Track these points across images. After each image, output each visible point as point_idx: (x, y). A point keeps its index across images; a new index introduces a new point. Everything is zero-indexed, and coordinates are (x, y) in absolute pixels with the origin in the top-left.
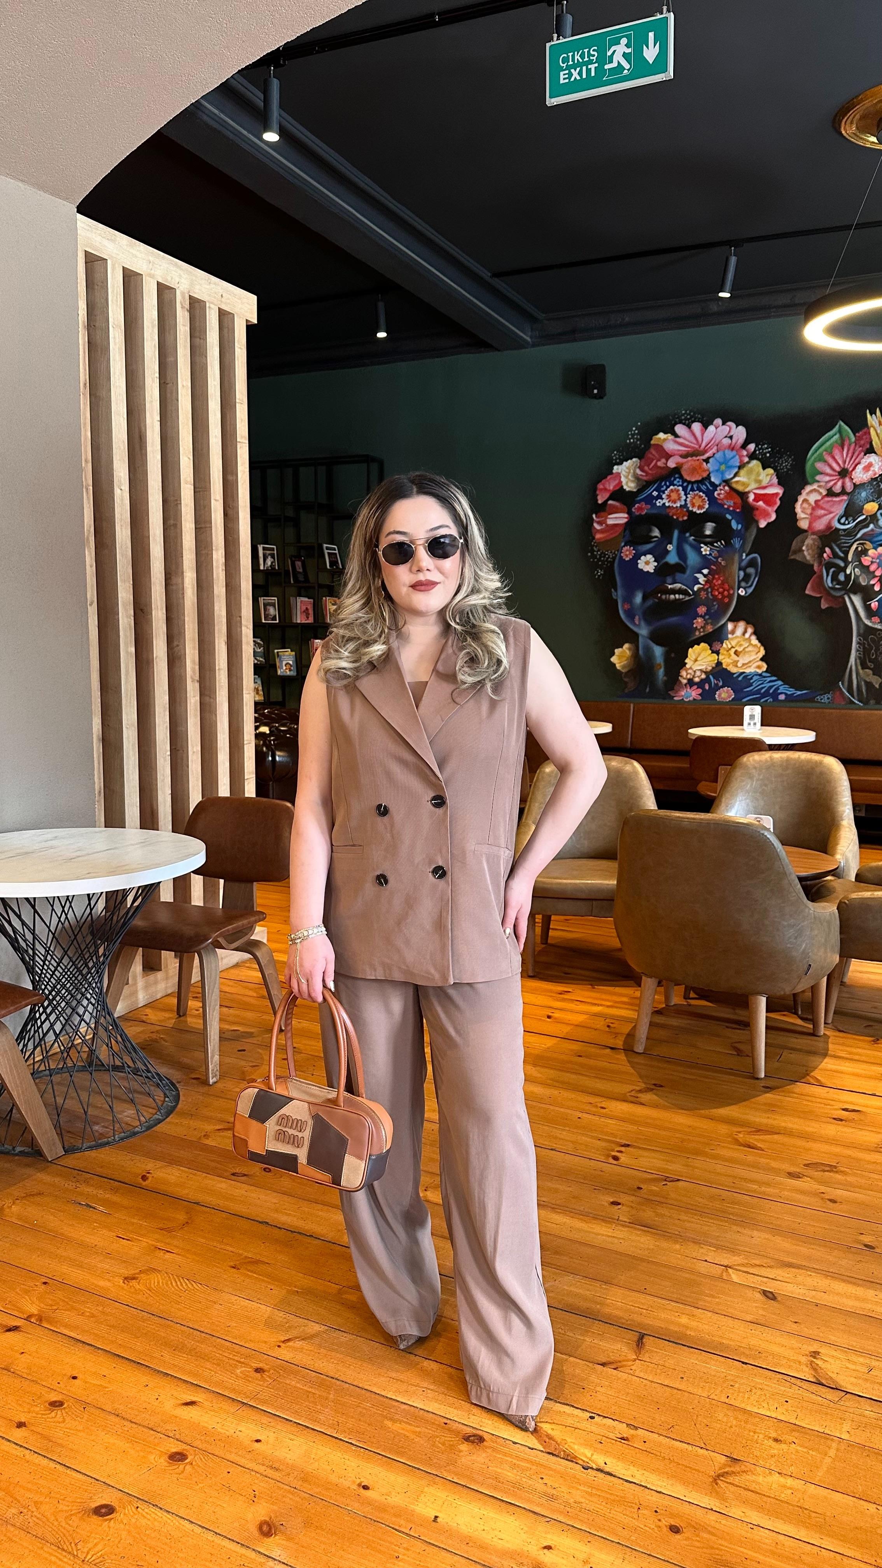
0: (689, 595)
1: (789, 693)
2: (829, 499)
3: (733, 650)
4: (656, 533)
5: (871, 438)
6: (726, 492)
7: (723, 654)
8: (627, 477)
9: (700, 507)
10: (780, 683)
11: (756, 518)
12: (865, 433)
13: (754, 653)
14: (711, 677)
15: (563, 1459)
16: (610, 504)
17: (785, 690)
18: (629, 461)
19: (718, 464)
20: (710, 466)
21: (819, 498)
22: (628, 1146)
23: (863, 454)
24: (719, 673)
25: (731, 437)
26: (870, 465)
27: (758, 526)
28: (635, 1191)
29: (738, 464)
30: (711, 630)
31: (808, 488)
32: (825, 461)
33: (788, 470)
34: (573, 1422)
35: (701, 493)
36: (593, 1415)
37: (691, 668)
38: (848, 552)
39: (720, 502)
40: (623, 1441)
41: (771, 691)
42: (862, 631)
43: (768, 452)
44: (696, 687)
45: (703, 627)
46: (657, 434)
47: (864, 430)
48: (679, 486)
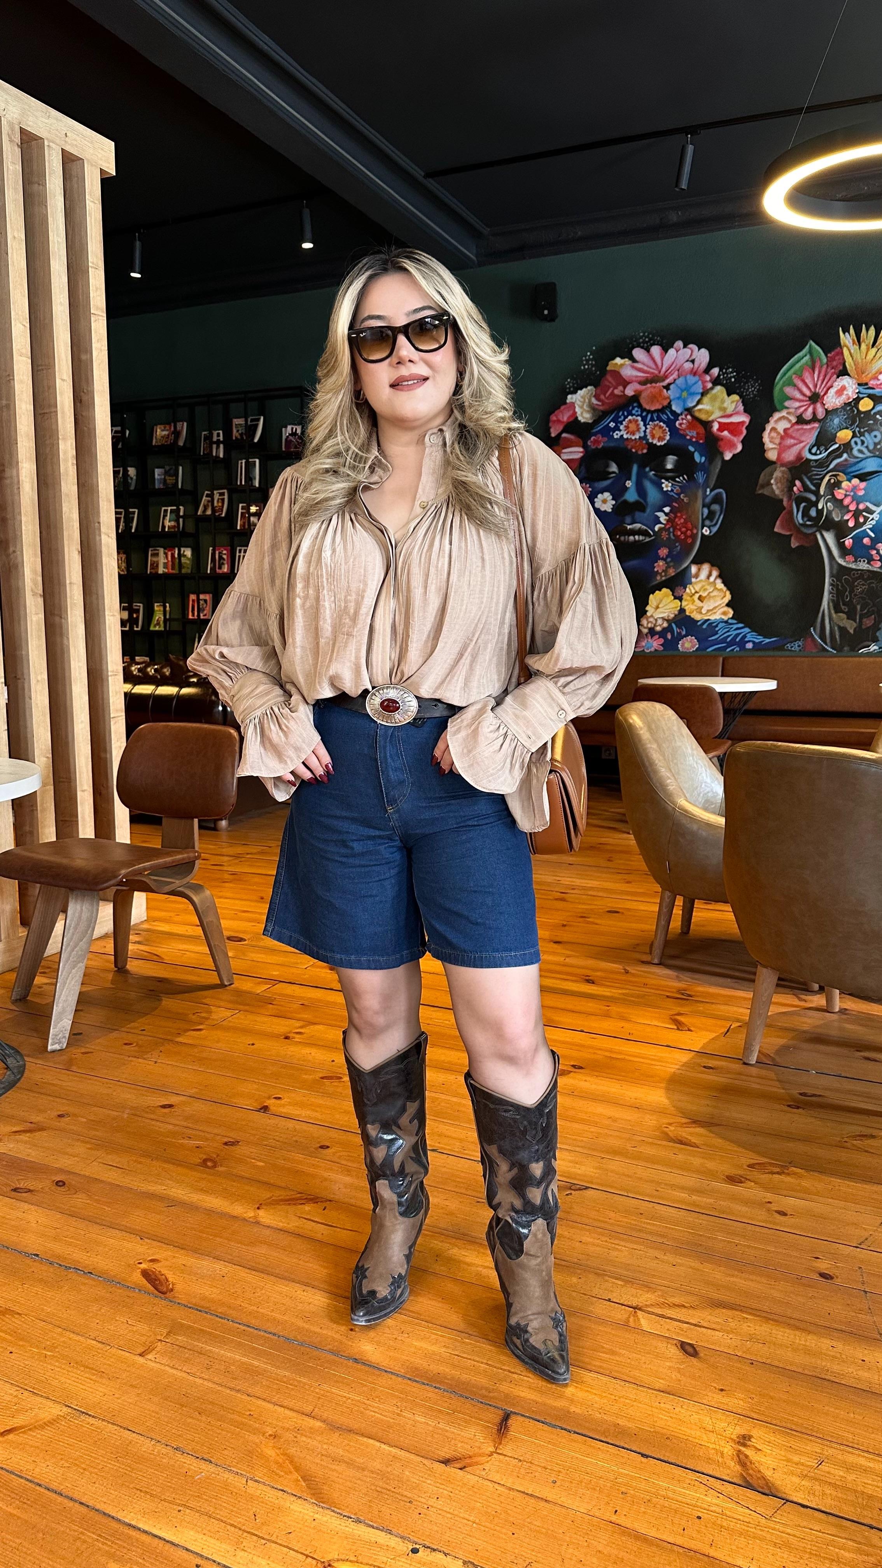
0: (650, 536)
1: (757, 641)
2: (800, 427)
3: (697, 595)
4: (614, 468)
5: (844, 359)
6: (688, 421)
7: (686, 600)
8: (581, 407)
9: (661, 439)
10: (747, 630)
11: (721, 450)
12: (838, 354)
13: (719, 598)
14: (674, 625)
16: (565, 438)
17: (752, 638)
18: (584, 390)
19: (679, 391)
20: (672, 393)
21: (788, 426)
23: (835, 376)
24: (683, 620)
25: (693, 361)
26: (843, 388)
27: (723, 458)
29: (701, 391)
30: (673, 574)
31: (777, 415)
32: (795, 386)
33: (755, 396)
34: (385, 1559)
35: (662, 424)
37: (652, 616)
38: (820, 485)
39: (682, 432)
41: (738, 640)
42: (835, 572)
43: (734, 377)
44: (657, 636)
45: (665, 571)
46: (613, 359)
47: (837, 350)
48: (637, 416)
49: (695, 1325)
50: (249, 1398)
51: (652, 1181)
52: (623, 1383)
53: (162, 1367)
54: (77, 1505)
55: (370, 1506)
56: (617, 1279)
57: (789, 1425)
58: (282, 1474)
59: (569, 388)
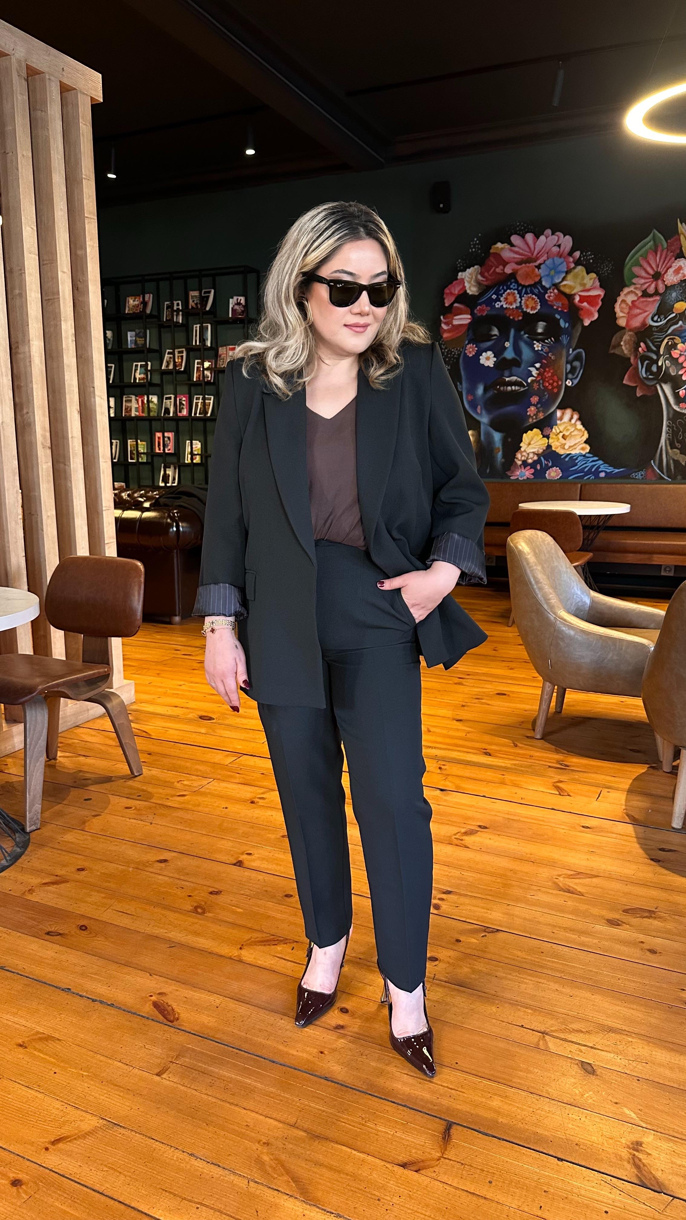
0: (524, 386)
1: (608, 471)
2: (644, 299)
3: (561, 434)
4: (495, 331)
5: (680, 244)
6: (555, 294)
7: (552, 438)
8: (469, 282)
9: (533, 308)
10: (601, 462)
11: (581, 317)
12: (676, 240)
13: (578, 437)
14: (542, 458)
16: (456, 307)
17: (605, 468)
18: (472, 268)
19: (548, 270)
20: (542, 272)
21: (635, 298)
23: (674, 258)
24: (549, 455)
25: (559, 246)
26: (680, 268)
27: (583, 324)
29: (566, 270)
30: (542, 417)
31: (626, 290)
32: (641, 266)
33: (608, 273)
35: (534, 296)
37: (525, 451)
38: (660, 346)
39: (550, 303)
41: (593, 470)
42: (671, 416)
43: (592, 259)
44: (529, 467)
45: (536, 415)
46: (495, 244)
47: (675, 238)
48: (514, 290)
49: (592, 1047)
50: (245, 1111)
51: (549, 925)
52: (538, 1097)
53: (175, 1085)
54: (117, 1203)
55: (347, 1204)
56: (527, 1008)
57: (671, 1133)
58: (276, 1176)
59: (460, 267)
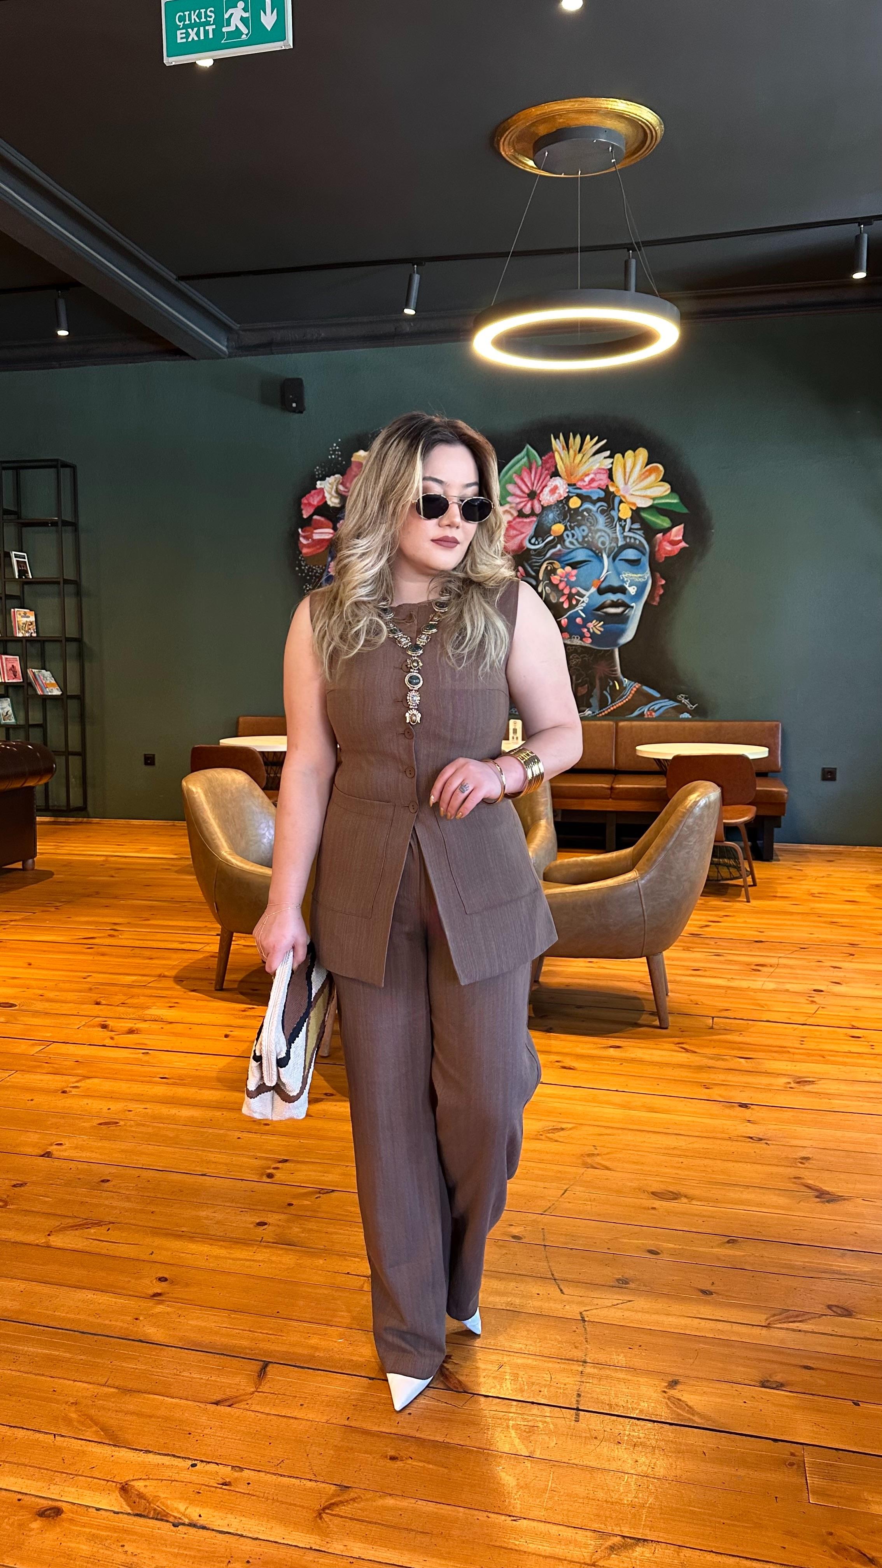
2: (521, 520)
5: (556, 462)
8: (330, 493)
12: (550, 457)
15: (152, 1518)
16: (315, 519)
18: (332, 477)
21: (512, 516)
22: (286, 1161)
23: (549, 477)
26: (556, 487)
28: (285, 1208)
32: (516, 484)
34: (171, 1474)
36: (196, 1462)
38: (541, 569)
40: (224, 1487)
46: (356, 451)
47: (549, 454)
50: (52, 1379)
55: (157, 1441)
58: (84, 1428)
59: (318, 475)
